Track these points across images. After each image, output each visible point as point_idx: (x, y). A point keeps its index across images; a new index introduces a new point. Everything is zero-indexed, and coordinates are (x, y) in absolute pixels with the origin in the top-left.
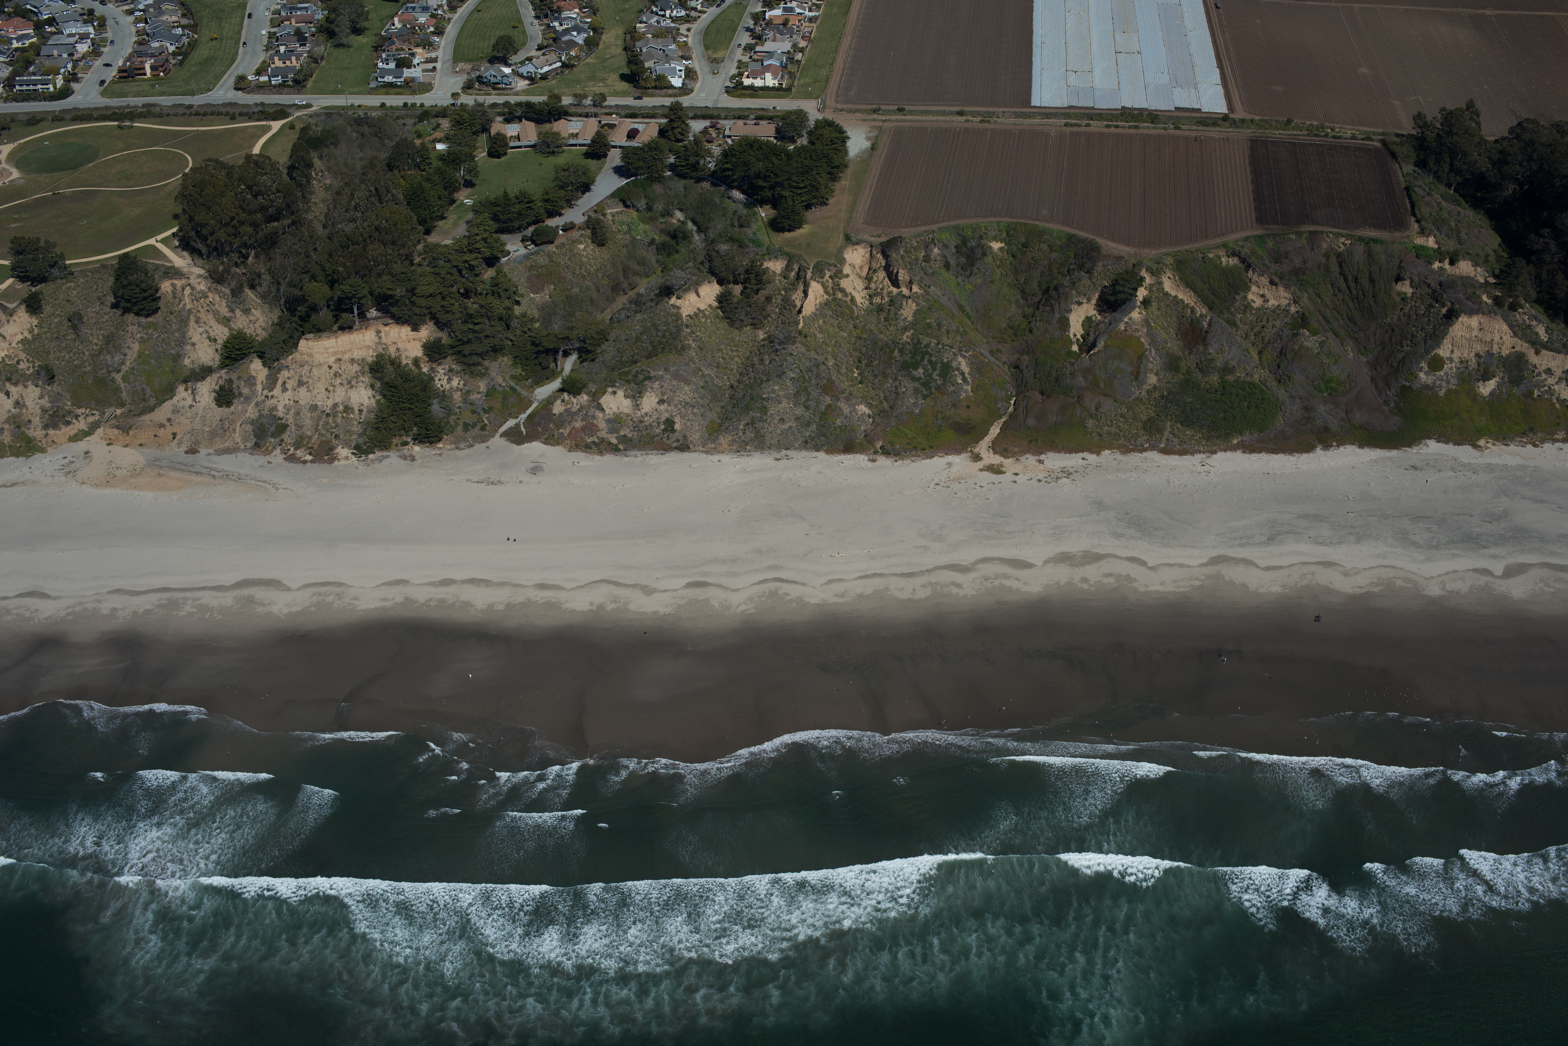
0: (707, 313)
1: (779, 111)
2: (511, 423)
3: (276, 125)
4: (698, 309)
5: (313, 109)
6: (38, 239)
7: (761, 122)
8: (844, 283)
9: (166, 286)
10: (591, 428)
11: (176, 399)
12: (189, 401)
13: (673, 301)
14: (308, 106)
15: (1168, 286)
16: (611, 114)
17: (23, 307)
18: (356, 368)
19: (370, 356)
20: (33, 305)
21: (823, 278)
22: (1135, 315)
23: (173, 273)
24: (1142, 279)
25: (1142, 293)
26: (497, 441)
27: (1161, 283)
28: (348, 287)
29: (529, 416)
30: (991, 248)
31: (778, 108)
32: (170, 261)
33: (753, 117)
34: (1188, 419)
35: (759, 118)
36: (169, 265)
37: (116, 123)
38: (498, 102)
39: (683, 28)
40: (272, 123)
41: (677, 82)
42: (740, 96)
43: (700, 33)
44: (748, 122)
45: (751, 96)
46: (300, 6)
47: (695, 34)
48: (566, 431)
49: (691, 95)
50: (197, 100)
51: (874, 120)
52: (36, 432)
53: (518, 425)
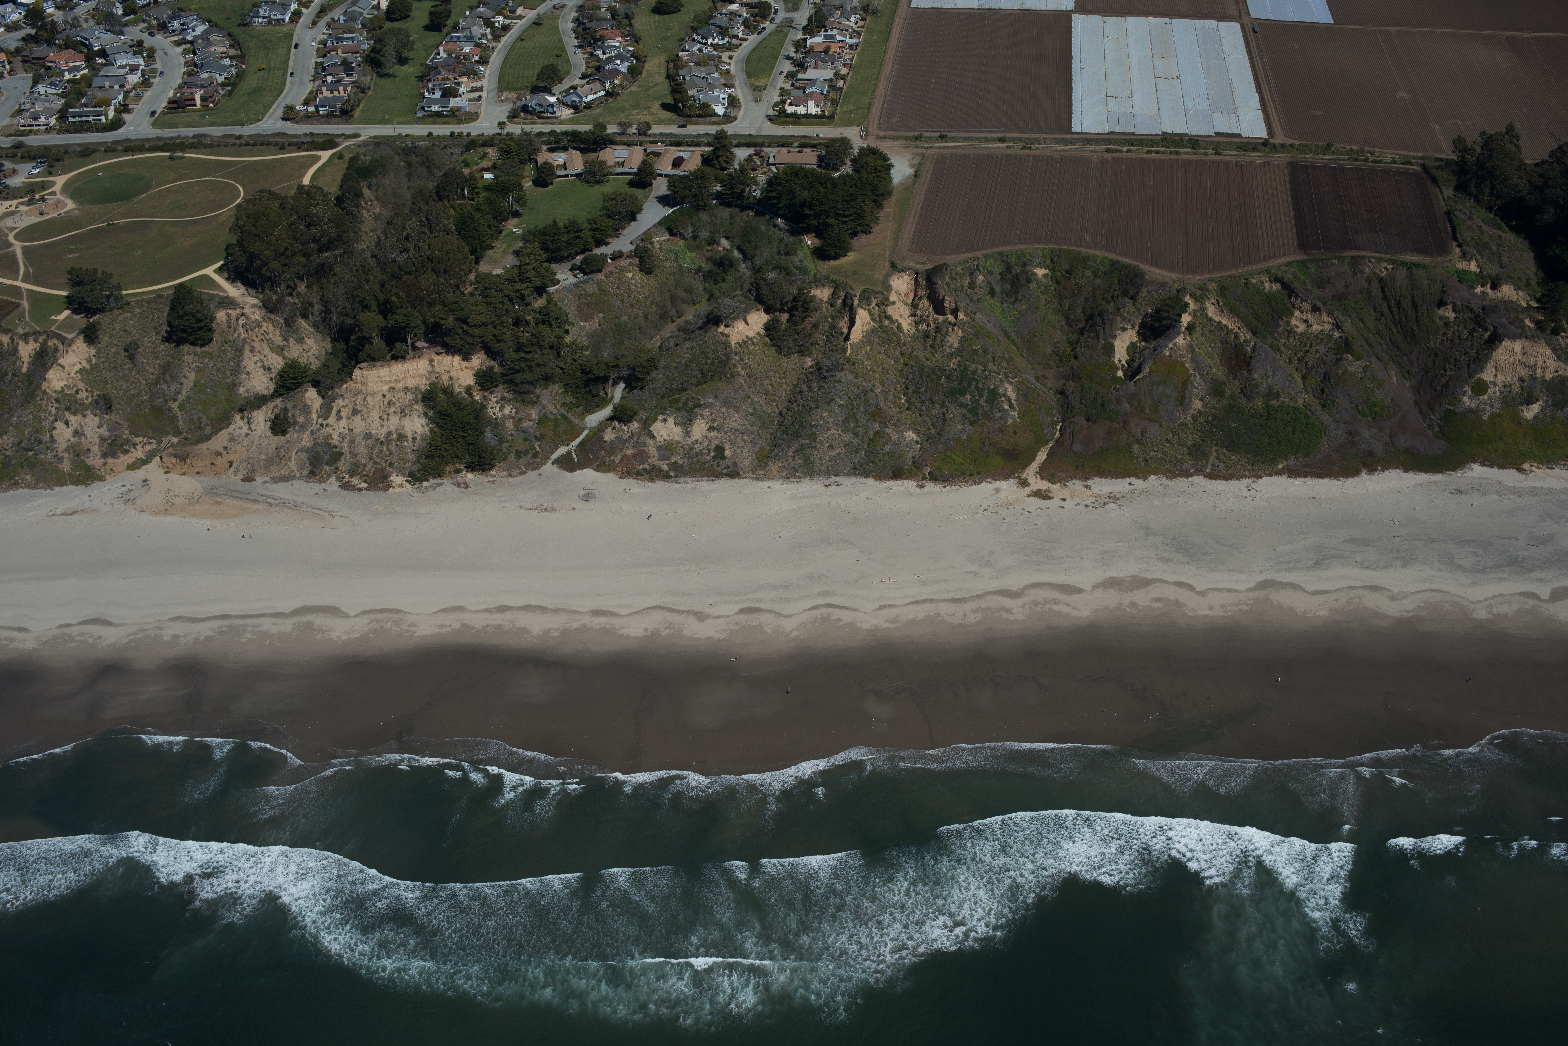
0: (755, 340)
1: (822, 138)
2: (562, 450)
3: (325, 155)
4: (747, 337)
5: (361, 139)
6: (96, 270)
7: (805, 150)
8: (891, 310)
9: (221, 316)
10: (642, 456)
11: (232, 427)
12: (245, 430)
13: (722, 328)
14: (357, 136)
15: (1211, 312)
16: (656, 142)
17: (81, 337)
18: (410, 396)
19: (423, 384)
20: (90, 335)
21: (869, 305)
22: (1180, 341)
23: (228, 303)
24: (1187, 305)
25: (1186, 319)
26: (549, 468)
27: (1204, 309)
28: (401, 317)
29: (581, 443)
30: (1035, 274)
31: (821, 136)
32: (224, 291)
33: (796, 144)
34: (1232, 444)
35: (803, 146)
36: (224, 295)
37: (168, 154)
38: (544, 131)
39: (725, 56)
40: (321, 153)
41: (719, 110)
42: (784, 124)
43: (741, 61)
44: (792, 149)
45: (794, 124)
46: (345, 36)
47: (737, 62)
48: (617, 458)
49: (735, 123)
50: (247, 130)
51: (917, 147)
52: (95, 460)
53: (569, 452)
